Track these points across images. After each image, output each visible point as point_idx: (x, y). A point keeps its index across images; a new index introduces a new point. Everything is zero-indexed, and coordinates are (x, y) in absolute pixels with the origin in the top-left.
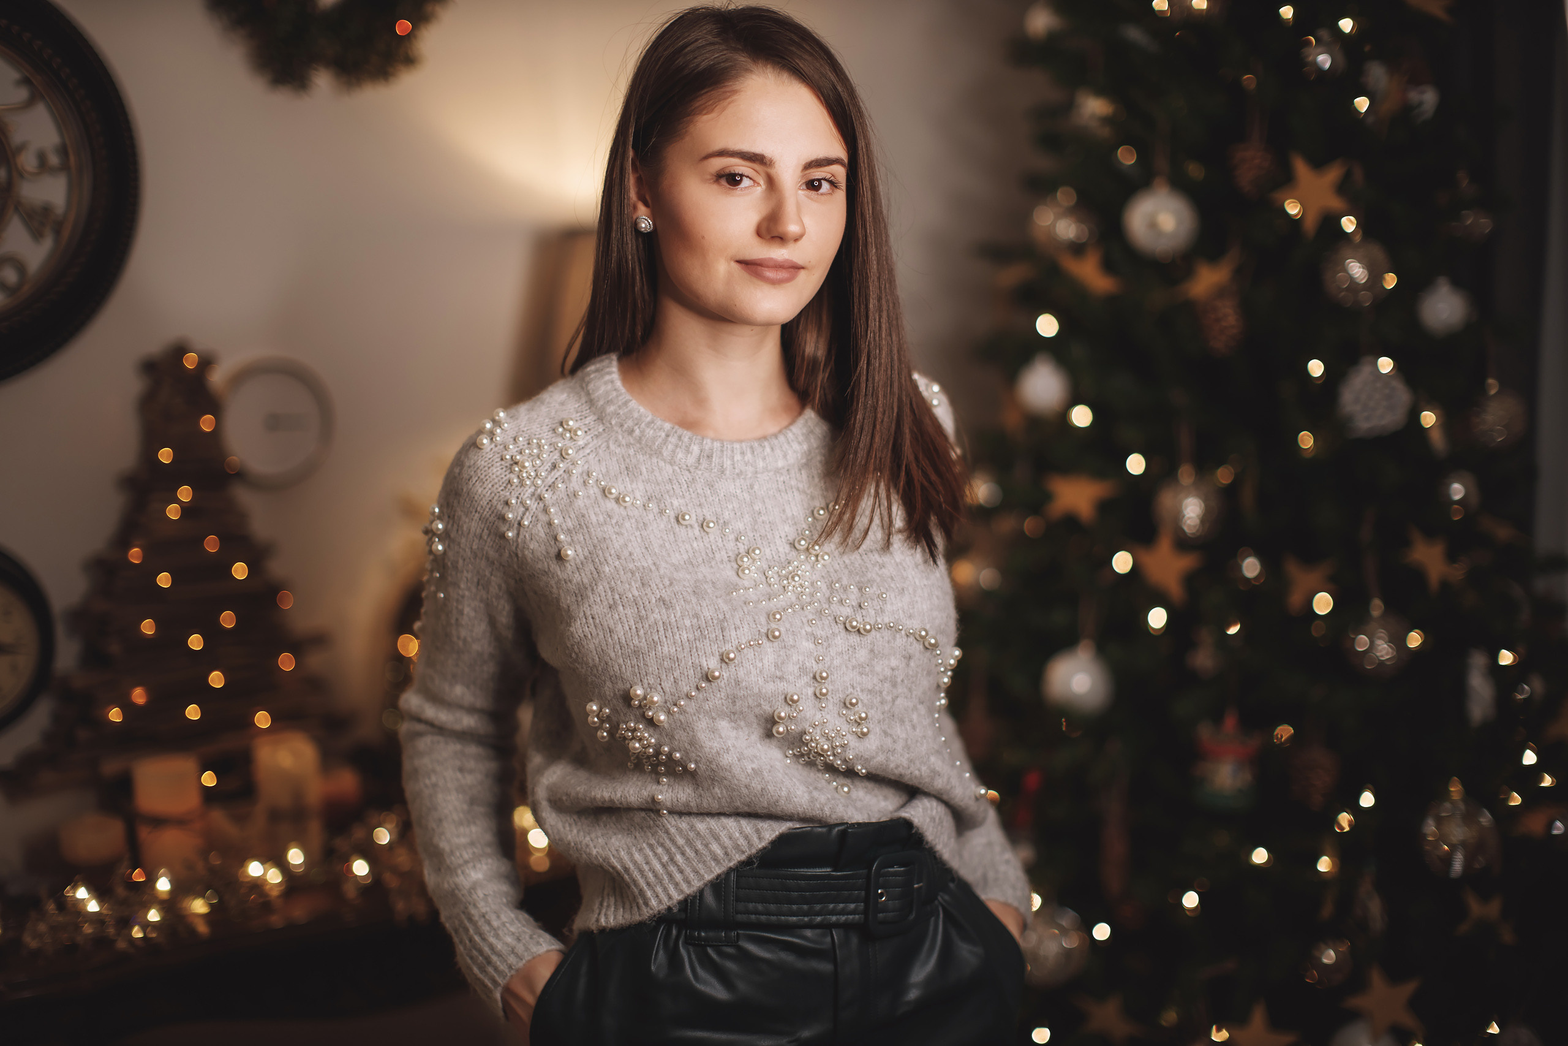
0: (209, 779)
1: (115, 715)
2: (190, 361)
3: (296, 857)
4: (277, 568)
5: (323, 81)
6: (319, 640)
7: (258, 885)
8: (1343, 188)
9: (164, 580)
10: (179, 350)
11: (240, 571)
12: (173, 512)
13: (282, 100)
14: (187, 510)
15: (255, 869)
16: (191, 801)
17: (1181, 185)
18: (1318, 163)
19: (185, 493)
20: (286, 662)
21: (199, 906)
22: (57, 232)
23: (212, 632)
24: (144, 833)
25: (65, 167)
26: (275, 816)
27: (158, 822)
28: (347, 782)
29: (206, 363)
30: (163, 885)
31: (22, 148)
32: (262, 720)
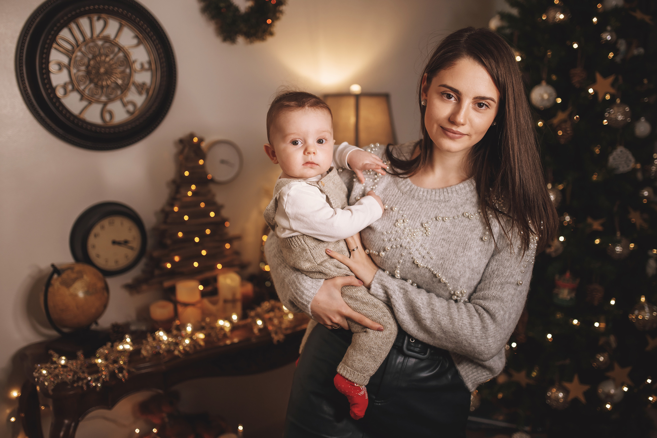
0: (201, 288)
1: (169, 266)
2: (195, 140)
3: (235, 317)
4: (224, 213)
5: (241, 40)
6: (239, 238)
7: (222, 328)
8: (613, 85)
9: (186, 218)
10: (192, 136)
11: (212, 214)
12: (190, 194)
13: (226, 46)
14: (194, 193)
15: (221, 323)
16: (197, 297)
17: (550, 83)
18: (605, 76)
19: (193, 187)
20: (228, 246)
21: (201, 336)
22: (148, 93)
23: (203, 236)
24: (180, 309)
25: (150, 69)
26: (226, 301)
27: (186, 305)
28: (249, 288)
29: (201, 140)
30: (189, 329)
31: (134, 62)
32: (219, 266)
